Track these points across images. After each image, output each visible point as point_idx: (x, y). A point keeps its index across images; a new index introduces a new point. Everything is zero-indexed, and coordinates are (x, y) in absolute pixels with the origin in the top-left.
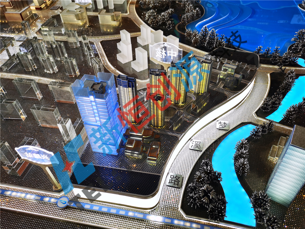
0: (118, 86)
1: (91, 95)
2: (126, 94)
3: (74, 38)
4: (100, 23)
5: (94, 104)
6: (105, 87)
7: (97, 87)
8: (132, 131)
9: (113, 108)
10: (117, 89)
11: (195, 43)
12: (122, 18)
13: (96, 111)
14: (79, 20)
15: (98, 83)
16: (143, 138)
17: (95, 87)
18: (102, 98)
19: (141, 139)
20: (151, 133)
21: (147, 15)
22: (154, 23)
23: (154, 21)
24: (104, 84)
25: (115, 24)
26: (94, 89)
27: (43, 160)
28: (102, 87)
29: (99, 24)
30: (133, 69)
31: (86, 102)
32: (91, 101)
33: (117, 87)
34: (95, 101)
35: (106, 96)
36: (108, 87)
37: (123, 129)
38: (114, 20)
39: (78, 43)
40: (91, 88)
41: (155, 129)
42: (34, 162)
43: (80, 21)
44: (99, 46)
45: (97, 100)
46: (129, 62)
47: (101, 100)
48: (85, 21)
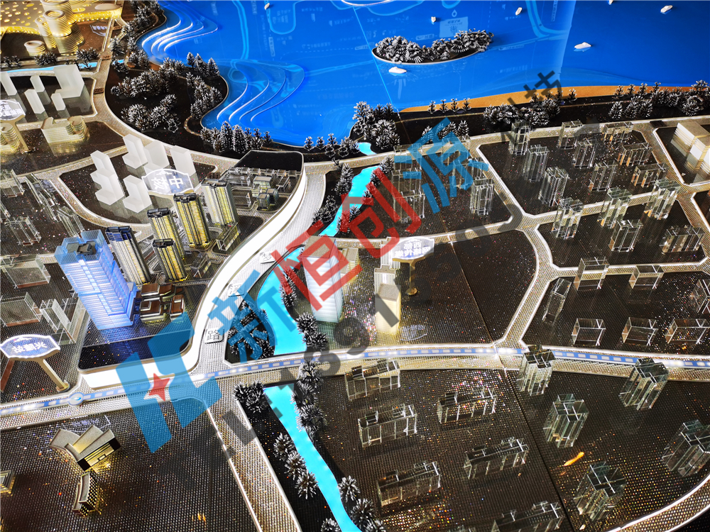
0: (110, 241)
1: (81, 259)
2: (124, 249)
3: (10, 179)
4: (48, 141)
5: (86, 268)
6: (94, 247)
7: (85, 249)
8: (144, 292)
9: (111, 268)
10: (110, 246)
11: (217, 149)
12: (88, 124)
13: (90, 276)
14: (7, 144)
15: (85, 245)
16: (161, 297)
17: (82, 249)
18: (95, 259)
19: (159, 298)
20: (170, 287)
21: (131, 114)
22: (146, 126)
23: (144, 124)
24: (92, 244)
25: (78, 138)
26: (81, 252)
27: (38, 351)
28: (91, 247)
29: (47, 144)
30: (128, 210)
31: (75, 269)
32: (82, 266)
33: (108, 243)
34: (87, 265)
35: (98, 256)
36: (98, 246)
37: (132, 293)
38: (74, 133)
39: (21, 186)
40: (78, 251)
41: (176, 283)
42: (26, 357)
43: (8, 146)
44: (60, 185)
45: (88, 262)
46: (119, 201)
47: (93, 262)
48: (18, 144)
